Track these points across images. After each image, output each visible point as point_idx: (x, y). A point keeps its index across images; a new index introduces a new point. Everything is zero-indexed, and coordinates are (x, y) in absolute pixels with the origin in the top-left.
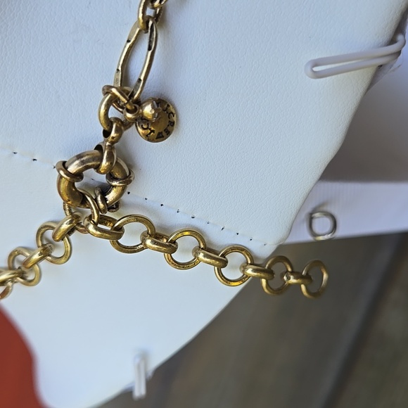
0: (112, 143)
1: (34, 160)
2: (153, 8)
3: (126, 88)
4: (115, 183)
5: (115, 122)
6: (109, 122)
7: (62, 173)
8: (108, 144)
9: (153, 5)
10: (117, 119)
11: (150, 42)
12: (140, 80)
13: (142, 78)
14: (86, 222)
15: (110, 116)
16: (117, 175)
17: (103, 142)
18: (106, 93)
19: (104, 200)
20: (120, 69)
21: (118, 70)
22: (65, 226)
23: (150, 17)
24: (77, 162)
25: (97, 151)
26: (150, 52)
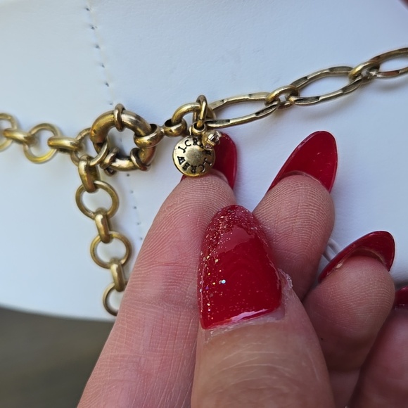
0: (166, 133)
1: (107, 84)
2: (288, 99)
3: (214, 114)
4: (133, 158)
5: (183, 124)
6: (179, 119)
7: (116, 112)
8: (163, 130)
9: (289, 97)
10: (185, 124)
11: (262, 111)
12: (229, 121)
13: (231, 122)
14: (85, 157)
15: (185, 117)
16: (143, 156)
17: (161, 127)
18: (199, 101)
19: (113, 160)
20: (225, 102)
21: (223, 101)
22: (67, 143)
23: (279, 100)
24: (134, 118)
25: (150, 127)
26: (254, 116)
